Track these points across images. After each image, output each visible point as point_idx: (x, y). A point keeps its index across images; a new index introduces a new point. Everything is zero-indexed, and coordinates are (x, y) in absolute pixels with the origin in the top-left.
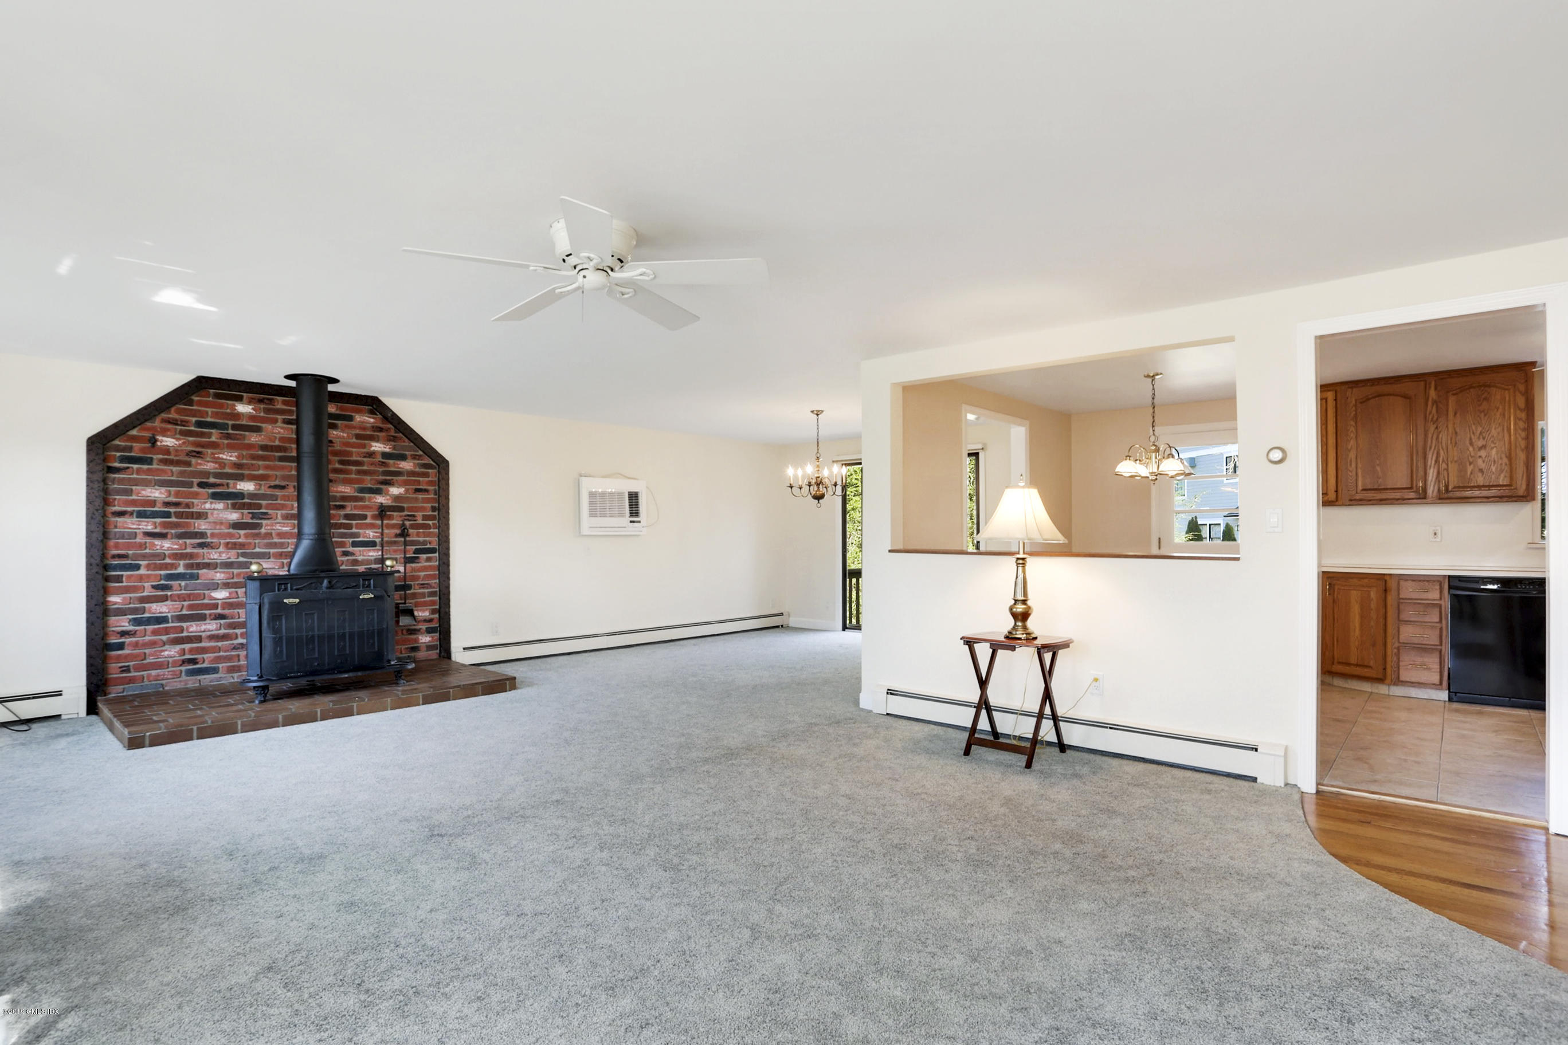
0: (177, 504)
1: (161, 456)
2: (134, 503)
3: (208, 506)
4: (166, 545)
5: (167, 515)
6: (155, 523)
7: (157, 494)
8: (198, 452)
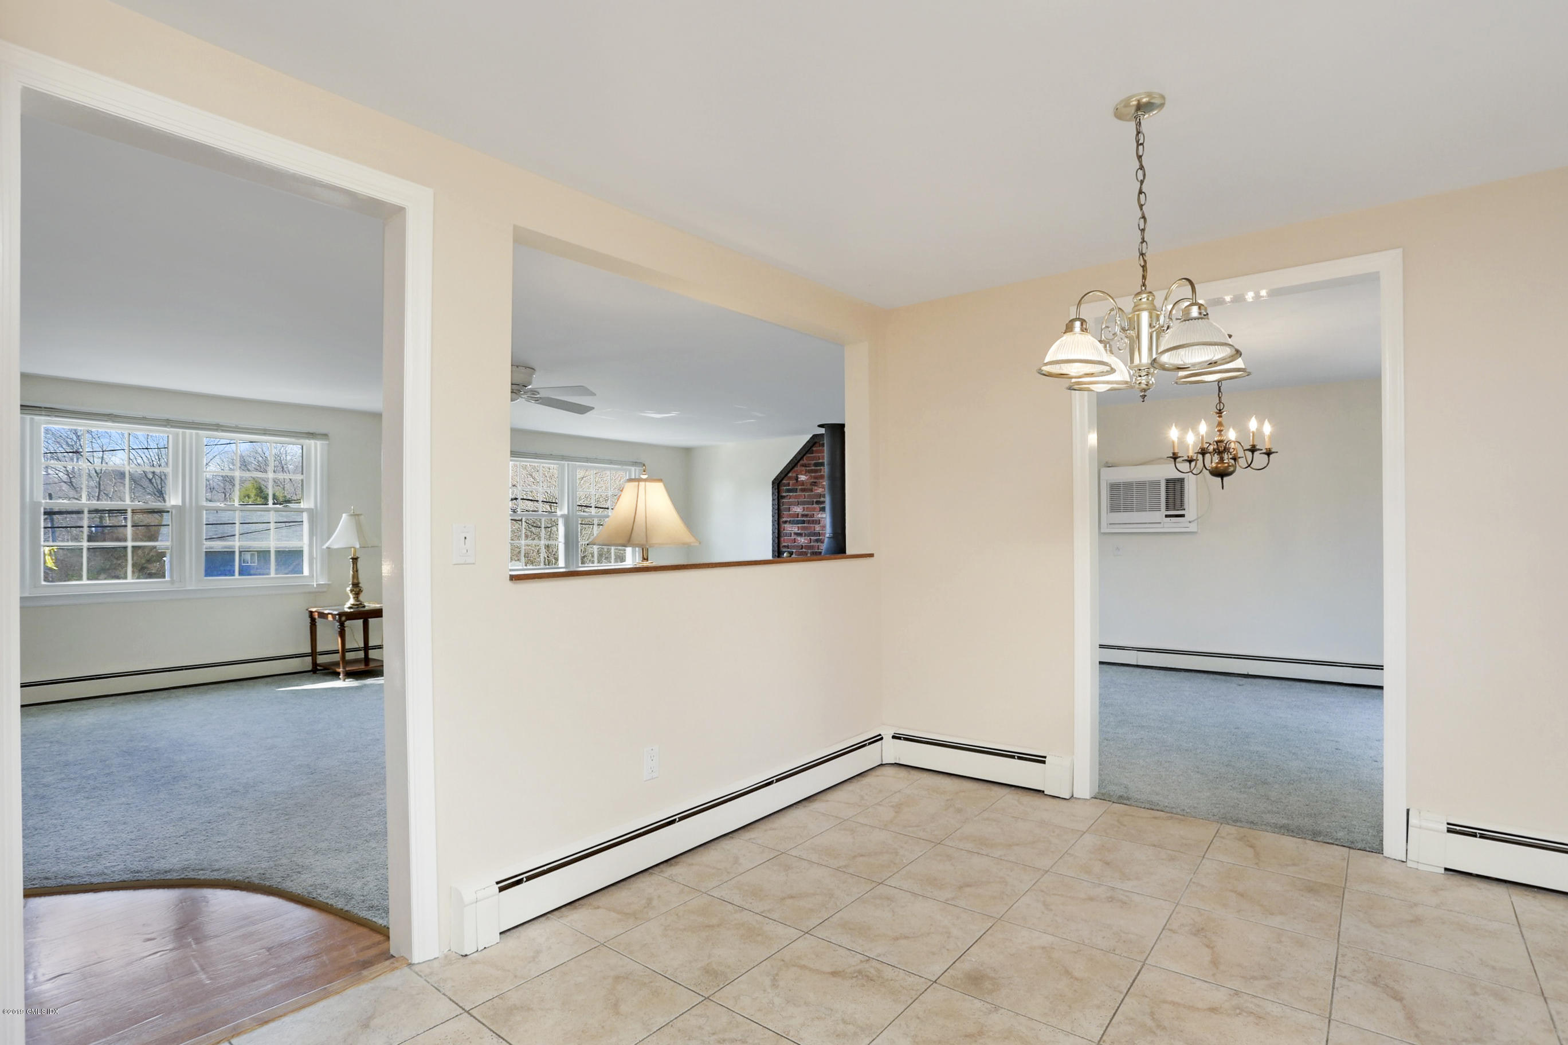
0: (806, 516)
1: (800, 487)
2: (790, 516)
3: (819, 516)
4: (802, 540)
5: (803, 522)
6: (798, 527)
7: (798, 510)
8: (815, 482)
